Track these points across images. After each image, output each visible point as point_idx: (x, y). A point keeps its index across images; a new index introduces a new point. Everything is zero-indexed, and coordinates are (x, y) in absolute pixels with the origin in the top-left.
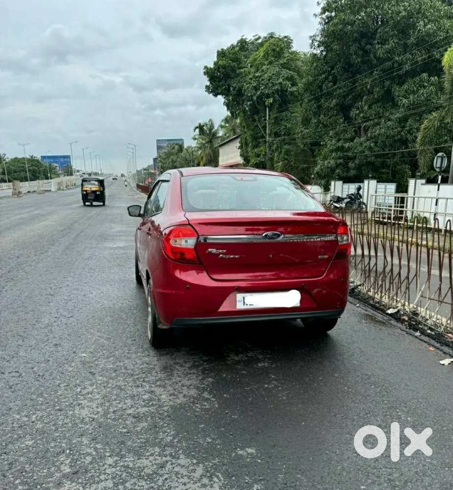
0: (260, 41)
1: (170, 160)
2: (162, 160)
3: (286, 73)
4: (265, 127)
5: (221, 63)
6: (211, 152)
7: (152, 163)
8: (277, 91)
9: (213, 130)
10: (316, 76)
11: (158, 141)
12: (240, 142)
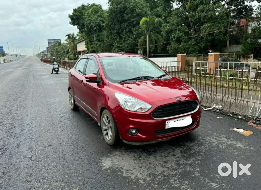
0: (90, 5)
1: (55, 48)
2: (51, 48)
3: (100, 18)
4: (93, 38)
5: (75, 14)
6: (73, 45)
7: (46, 49)
8: (97, 25)
9: (74, 37)
10: (109, 22)
11: (48, 40)
12: (85, 43)
